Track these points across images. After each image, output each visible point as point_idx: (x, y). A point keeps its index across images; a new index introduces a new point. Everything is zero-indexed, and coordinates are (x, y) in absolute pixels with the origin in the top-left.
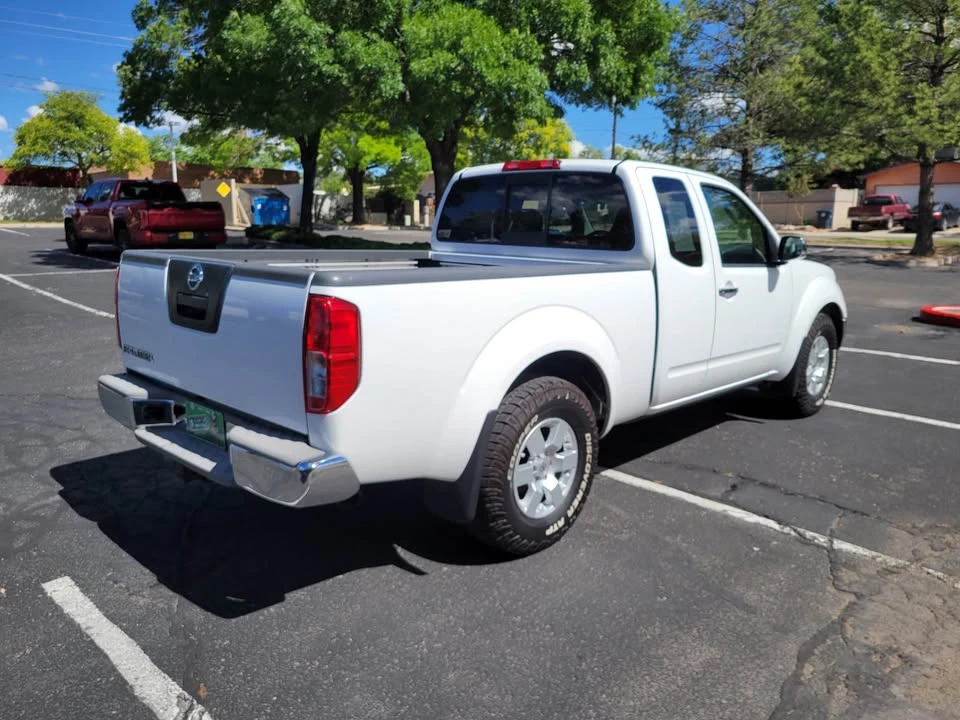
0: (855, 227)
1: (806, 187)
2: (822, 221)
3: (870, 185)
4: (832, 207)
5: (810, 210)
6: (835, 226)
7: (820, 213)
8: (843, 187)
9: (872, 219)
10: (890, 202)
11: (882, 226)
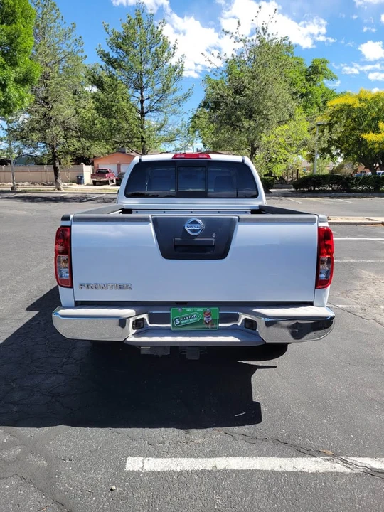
0: (95, 183)
1: (69, 164)
2: (79, 181)
3: (96, 163)
4: (83, 174)
5: (73, 175)
6: (86, 182)
7: (78, 177)
8: (86, 164)
9: (102, 180)
10: (108, 172)
11: (107, 183)
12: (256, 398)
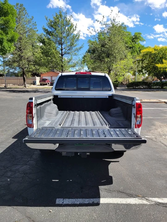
0: (41, 85)
1: (30, 76)
2: (34, 83)
4: (36, 81)
6: (37, 84)
8: (37, 76)
10: (47, 80)
11: (46, 84)
12: (110, 174)
